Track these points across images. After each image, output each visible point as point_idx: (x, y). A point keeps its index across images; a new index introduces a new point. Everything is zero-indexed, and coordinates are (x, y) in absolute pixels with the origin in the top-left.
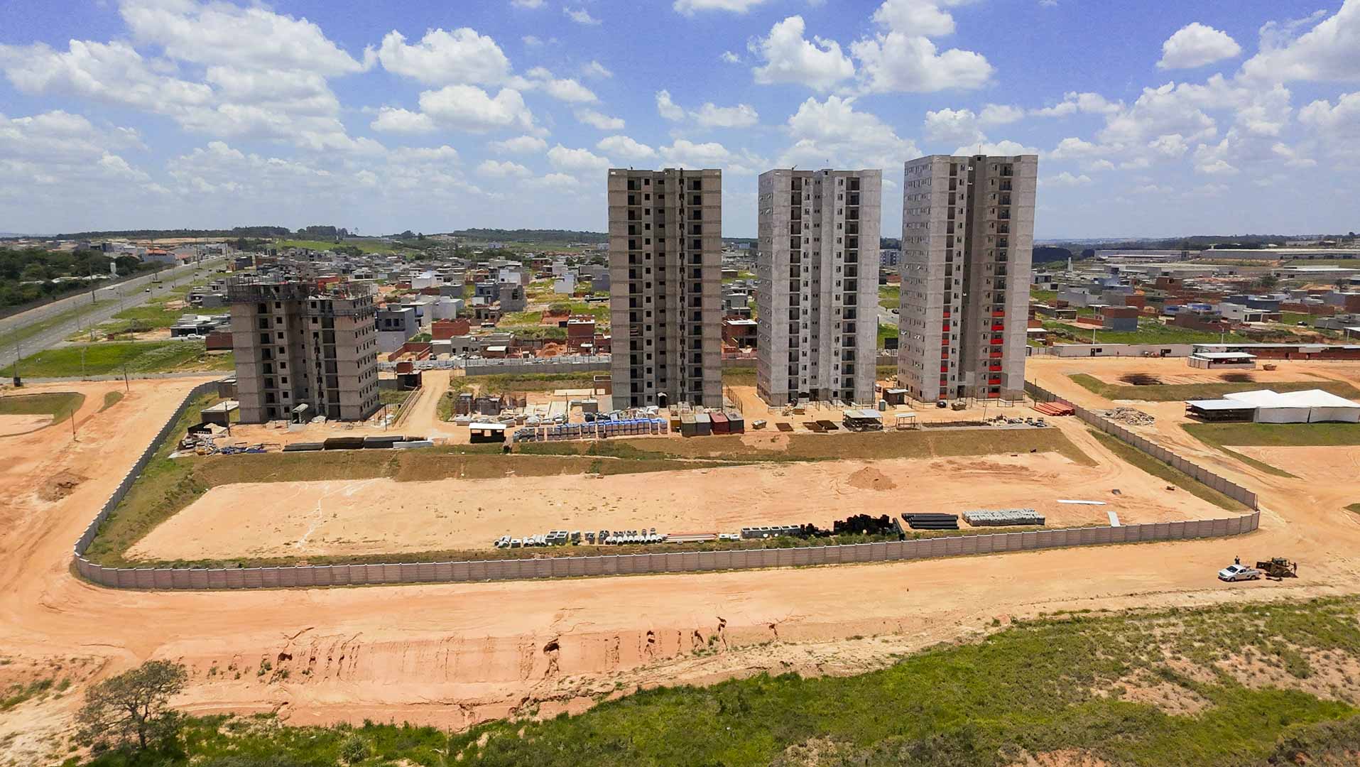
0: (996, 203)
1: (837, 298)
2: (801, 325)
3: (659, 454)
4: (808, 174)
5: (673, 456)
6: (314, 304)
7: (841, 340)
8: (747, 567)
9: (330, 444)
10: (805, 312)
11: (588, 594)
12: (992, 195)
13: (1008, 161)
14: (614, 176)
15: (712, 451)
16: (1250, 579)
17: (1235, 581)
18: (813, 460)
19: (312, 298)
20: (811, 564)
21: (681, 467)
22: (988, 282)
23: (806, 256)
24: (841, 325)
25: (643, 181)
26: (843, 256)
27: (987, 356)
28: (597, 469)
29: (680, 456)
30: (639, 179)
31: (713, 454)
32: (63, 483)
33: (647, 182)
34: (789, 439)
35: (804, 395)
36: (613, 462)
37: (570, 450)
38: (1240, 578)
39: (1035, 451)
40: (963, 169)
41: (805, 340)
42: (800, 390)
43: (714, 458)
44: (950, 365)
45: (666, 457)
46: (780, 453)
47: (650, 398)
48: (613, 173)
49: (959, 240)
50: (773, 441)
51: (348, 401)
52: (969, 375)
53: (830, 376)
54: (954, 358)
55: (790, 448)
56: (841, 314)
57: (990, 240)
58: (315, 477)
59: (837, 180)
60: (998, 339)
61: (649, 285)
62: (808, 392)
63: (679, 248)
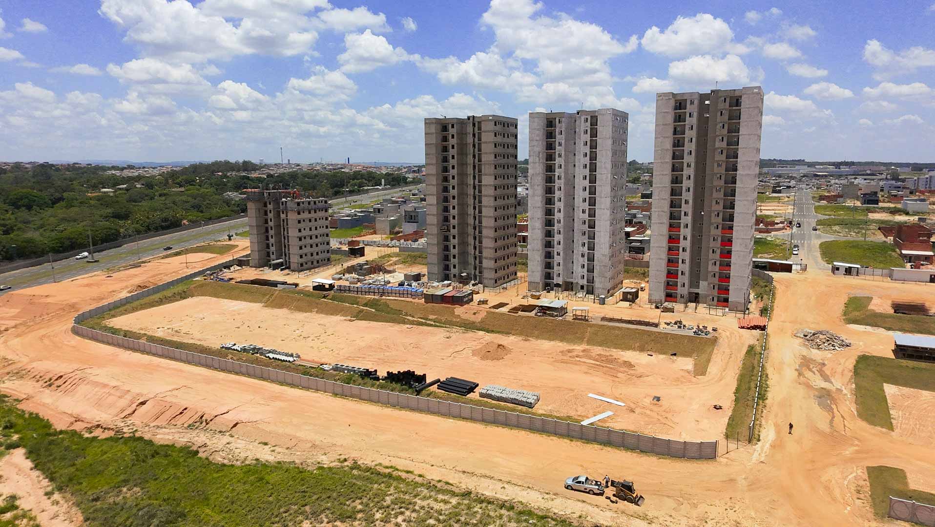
0: (725, 131)
1: (584, 212)
2: (556, 231)
3: (400, 312)
4: (562, 115)
5: (406, 315)
6: (282, 203)
7: (586, 245)
8: (307, 388)
10: (559, 222)
11: (208, 381)
12: (721, 125)
13: (737, 94)
14: (428, 122)
15: (432, 314)
16: (588, 493)
17: (572, 489)
18: (492, 331)
20: (343, 395)
21: (404, 322)
22: (717, 203)
23: (559, 178)
24: (587, 233)
25: (450, 126)
26: (588, 178)
27: (717, 268)
28: (360, 316)
29: (410, 315)
30: (448, 124)
31: (431, 317)
32: (142, 285)
33: (453, 126)
34: (486, 314)
36: (367, 312)
37: (355, 302)
40: (692, 103)
41: (559, 243)
43: (430, 320)
44: (680, 273)
45: (402, 314)
46: (474, 323)
47: (455, 276)
48: (427, 121)
49: (689, 166)
50: (475, 314)
52: (703, 284)
53: (579, 274)
54: (684, 267)
55: (482, 322)
56: (587, 225)
57: (719, 165)
58: (236, 299)
59: (583, 118)
60: (727, 254)
61: (454, 198)
62: (561, 283)
63: (472, 172)
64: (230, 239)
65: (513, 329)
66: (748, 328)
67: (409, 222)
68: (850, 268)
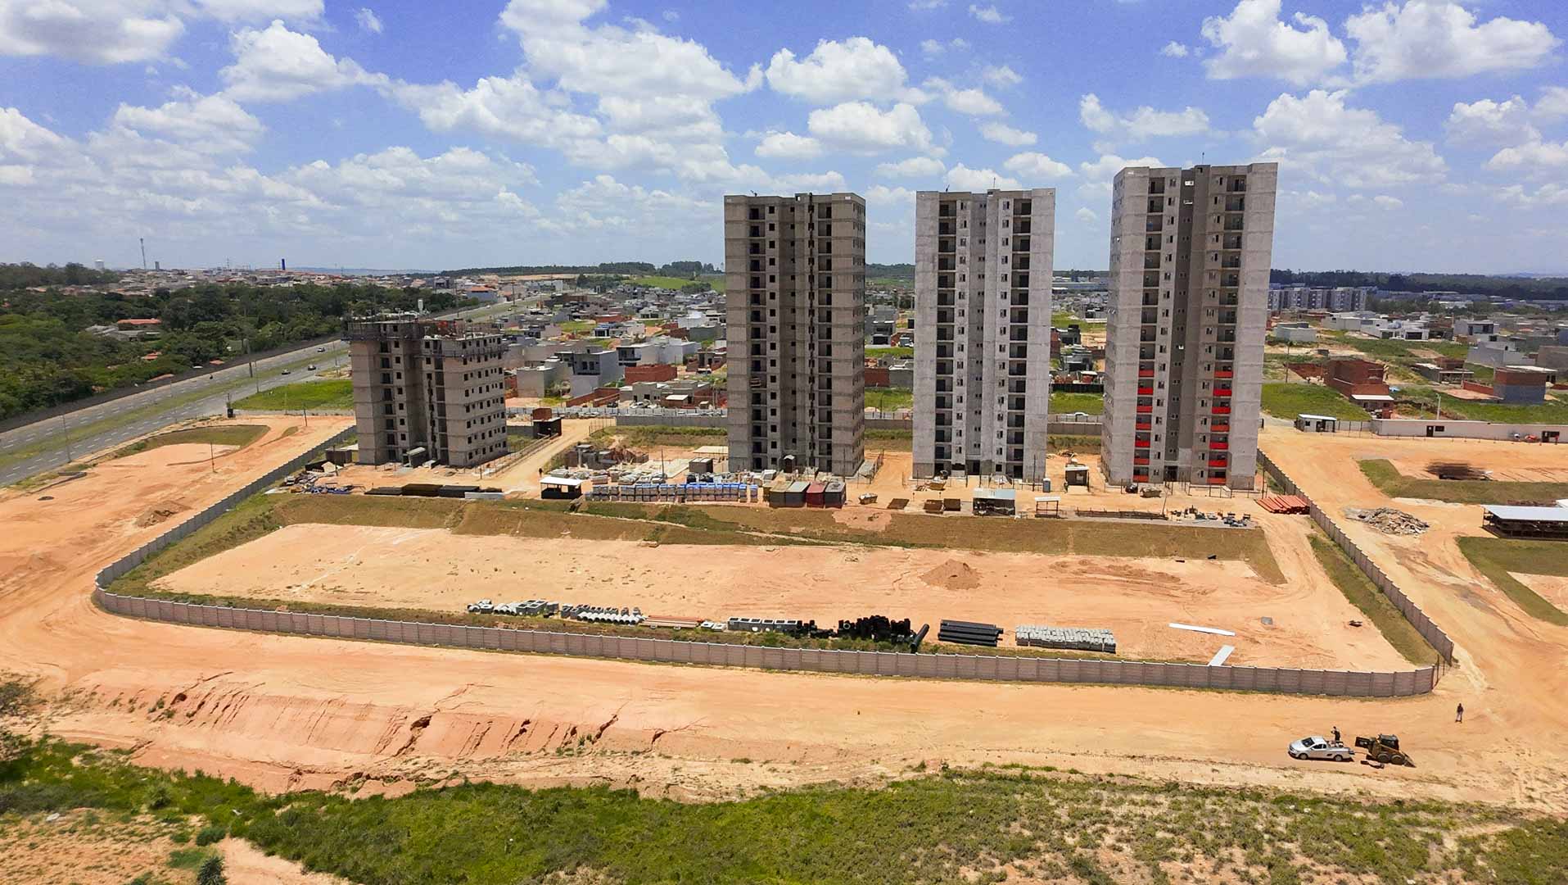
0: (1221, 227)
1: (1002, 349)
2: (955, 380)
3: (733, 525)
4: (966, 195)
5: (747, 529)
6: (427, 344)
7: (1006, 402)
8: (708, 664)
9: (409, 490)
10: (960, 366)
11: (514, 672)
12: (1215, 217)
13: (1238, 172)
14: (731, 203)
15: (795, 525)
16: (1334, 760)
17: (1308, 758)
18: (912, 545)
19: (428, 337)
20: (785, 668)
21: (750, 541)
22: (1209, 332)
23: (961, 296)
24: (1006, 383)
25: (767, 209)
26: (1009, 296)
27: (1207, 429)
28: (657, 537)
29: (755, 530)
30: (764, 206)
31: (794, 530)
32: (161, 511)
33: (772, 210)
34: (890, 518)
35: (958, 467)
36: (675, 530)
37: (637, 514)
38: (1313, 754)
39: (1214, 557)
40: (1173, 184)
41: (961, 400)
42: (953, 461)
43: (794, 535)
44: (1153, 438)
45: (739, 529)
46: (875, 534)
47: (774, 460)
48: (729, 201)
49: (1167, 277)
50: (870, 519)
51: (458, 446)
52: (1184, 453)
53: (993, 445)
54: (1159, 429)
55: (889, 530)
56: (1007, 369)
57: (1211, 277)
58: (383, 523)
59: (1001, 202)
60: (1224, 407)
61: (773, 329)
62: (963, 463)
63: (808, 287)
64: (231, 415)
65: (945, 539)
66: (1284, 512)
67: (579, 374)
68: (1324, 421)
